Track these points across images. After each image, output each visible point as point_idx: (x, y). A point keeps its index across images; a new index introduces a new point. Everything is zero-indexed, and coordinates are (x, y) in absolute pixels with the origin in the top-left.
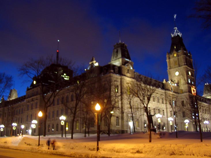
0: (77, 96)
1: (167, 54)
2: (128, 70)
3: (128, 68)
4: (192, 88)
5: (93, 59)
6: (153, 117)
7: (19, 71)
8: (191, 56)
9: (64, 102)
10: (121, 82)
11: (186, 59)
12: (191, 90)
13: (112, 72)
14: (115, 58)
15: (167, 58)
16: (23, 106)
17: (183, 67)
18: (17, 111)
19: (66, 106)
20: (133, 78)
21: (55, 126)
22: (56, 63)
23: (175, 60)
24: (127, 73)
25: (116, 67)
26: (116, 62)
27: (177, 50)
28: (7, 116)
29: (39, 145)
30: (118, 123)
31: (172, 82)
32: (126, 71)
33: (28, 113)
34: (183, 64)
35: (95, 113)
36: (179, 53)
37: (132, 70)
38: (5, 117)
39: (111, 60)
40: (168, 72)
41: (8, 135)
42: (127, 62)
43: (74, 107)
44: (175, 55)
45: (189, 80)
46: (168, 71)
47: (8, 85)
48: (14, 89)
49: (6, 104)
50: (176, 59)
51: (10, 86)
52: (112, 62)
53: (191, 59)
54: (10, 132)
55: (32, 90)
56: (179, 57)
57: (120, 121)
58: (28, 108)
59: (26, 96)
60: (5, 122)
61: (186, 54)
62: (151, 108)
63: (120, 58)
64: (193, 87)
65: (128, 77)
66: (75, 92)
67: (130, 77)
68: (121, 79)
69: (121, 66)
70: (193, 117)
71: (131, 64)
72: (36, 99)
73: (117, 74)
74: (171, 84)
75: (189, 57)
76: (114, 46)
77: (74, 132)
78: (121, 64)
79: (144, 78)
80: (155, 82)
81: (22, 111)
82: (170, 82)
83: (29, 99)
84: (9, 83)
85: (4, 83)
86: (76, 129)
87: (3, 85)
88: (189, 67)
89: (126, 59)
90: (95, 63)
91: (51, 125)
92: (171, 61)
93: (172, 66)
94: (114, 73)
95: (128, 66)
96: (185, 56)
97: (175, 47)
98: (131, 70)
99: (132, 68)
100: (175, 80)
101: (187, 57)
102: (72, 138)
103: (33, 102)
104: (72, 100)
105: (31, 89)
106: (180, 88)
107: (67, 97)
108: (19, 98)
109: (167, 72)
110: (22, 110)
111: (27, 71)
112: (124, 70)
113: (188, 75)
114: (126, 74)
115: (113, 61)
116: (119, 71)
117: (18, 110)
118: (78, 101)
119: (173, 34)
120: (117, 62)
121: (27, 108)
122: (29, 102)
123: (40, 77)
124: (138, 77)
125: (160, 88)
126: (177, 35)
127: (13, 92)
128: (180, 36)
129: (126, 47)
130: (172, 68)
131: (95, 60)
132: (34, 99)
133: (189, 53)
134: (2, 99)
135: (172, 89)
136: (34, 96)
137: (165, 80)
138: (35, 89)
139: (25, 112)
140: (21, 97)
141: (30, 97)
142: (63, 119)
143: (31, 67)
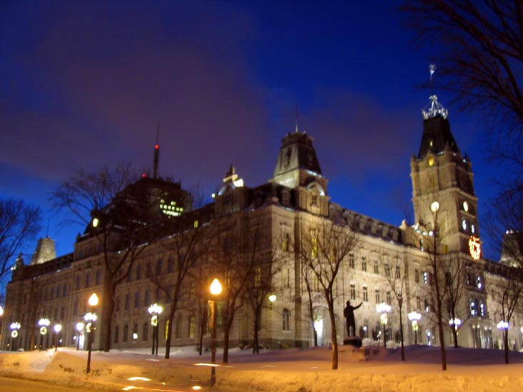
0: (182, 260)
1: (412, 159)
2: (315, 198)
3: (314, 193)
4: (470, 241)
5: (231, 171)
7: (51, 199)
8: (470, 164)
9: (155, 274)
10: (296, 225)
11: (457, 173)
12: (469, 247)
13: (275, 203)
14: (283, 169)
15: (413, 169)
16: (67, 278)
17: (449, 193)
18: (46, 291)
19: (157, 283)
20: (327, 217)
21: (140, 328)
22: (152, 176)
23: (431, 174)
24: (311, 205)
25: (285, 191)
26: (286, 179)
27: (436, 151)
28: (28, 302)
29: (88, 370)
31: (421, 228)
32: (309, 201)
33: (77, 297)
34: (450, 183)
35: (209, 301)
36: (441, 158)
37: (324, 199)
38: (25, 303)
39: (275, 174)
40: (414, 203)
41: (28, 349)
42: (312, 179)
43: (173, 286)
44: (431, 163)
45: (464, 222)
46: (413, 200)
47: (28, 229)
48: (47, 237)
49: (28, 272)
50: (434, 172)
51: (35, 231)
52: (276, 178)
53: (470, 171)
54: (31, 340)
55: (90, 240)
56: (440, 168)
57: (292, 318)
58: (78, 284)
59: (74, 256)
60: (23, 316)
61: (457, 161)
62: (368, 289)
63: (294, 169)
64: (474, 238)
65: (313, 214)
67: (319, 213)
68: (297, 219)
69: (297, 188)
70: (473, 312)
71: (322, 183)
72: (97, 262)
73: (287, 206)
74: (418, 232)
75: (466, 166)
76: (283, 140)
77: (171, 344)
78: (298, 184)
79: (352, 217)
80: (380, 226)
81: (64, 291)
82: (416, 227)
83: (81, 262)
84: (32, 223)
85: (20, 224)
86: (189, 336)
87: (17, 229)
88: (465, 191)
89: (310, 173)
90: (236, 180)
91: (131, 327)
92: (421, 177)
93: (423, 188)
94: (281, 203)
95: (314, 188)
96: (454, 164)
97: (431, 144)
98: (321, 197)
99: (322, 194)
100: (429, 223)
101: (460, 168)
102: (167, 356)
103: (90, 270)
104: (169, 271)
105: (85, 238)
106: (442, 242)
107: (160, 262)
109: (412, 203)
110: (65, 287)
111: (71, 198)
112: (304, 199)
113: (462, 211)
114: (309, 208)
115: (279, 175)
116: (292, 200)
117: (50, 291)
118: (183, 273)
119: (427, 111)
120: (288, 180)
121: (75, 285)
122: (79, 269)
123: (108, 211)
124: (338, 214)
125: (392, 242)
126: (437, 113)
128: (442, 117)
129: (310, 142)
130: (422, 192)
131: (236, 173)
132: (92, 263)
133: (465, 158)
134: (19, 261)
135: (421, 244)
136: (92, 255)
137: (406, 223)
138: (95, 238)
139: (71, 293)
140: (62, 257)
141: (83, 258)
142: (155, 312)
143: (81, 190)
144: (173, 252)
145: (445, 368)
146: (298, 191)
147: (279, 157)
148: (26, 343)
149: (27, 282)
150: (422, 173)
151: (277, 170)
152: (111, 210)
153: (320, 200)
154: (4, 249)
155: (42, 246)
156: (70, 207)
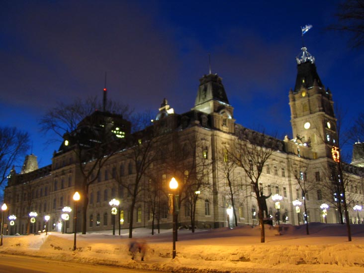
0: (139, 165)
1: (290, 92)
2: (225, 121)
3: (224, 117)
4: (333, 149)
5: (165, 102)
6: (266, 200)
8: (331, 95)
9: (117, 175)
10: (213, 141)
11: (322, 101)
12: (332, 153)
13: (197, 125)
14: (202, 101)
15: (291, 100)
16: (48, 183)
17: (318, 115)
18: (37, 192)
19: (120, 182)
20: (233, 134)
21: (102, 216)
22: (102, 110)
23: (303, 103)
24: (222, 126)
25: (204, 116)
26: (204, 108)
27: (307, 86)
28: (20, 200)
29: (75, 248)
30: (207, 209)
31: (299, 141)
32: (221, 123)
33: (55, 195)
34: (318, 109)
35: (169, 194)
36: (311, 91)
37: (232, 121)
38: (18, 201)
39: (196, 105)
40: (292, 124)
41: (22, 233)
42: (222, 107)
43: (133, 184)
44: (304, 95)
45: (328, 136)
46: (292, 121)
47: (21, 147)
48: (31, 154)
49: (18, 179)
50: (306, 101)
51: (25, 149)
52: (197, 107)
53: (331, 100)
55: (64, 155)
56: (310, 98)
57: (212, 206)
58: (56, 187)
59: (52, 167)
60: (17, 210)
61: (322, 93)
62: (263, 185)
63: (210, 100)
64: (335, 148)
65: (224, 132)
66: (135, 159)
67: (228, 131)
68: (213, 136)
69: (212, 113)
70: (336, 199)
71: (229, 110)
72: (69, 171)
73: (205, 127)
74: (296, 143)
75: (328, 97)
76: (201, 80)
77: (133, 227)
78: (213, 111)
79: (251, 134)
80: (270, 140)
81: (46, 192)
82: (295, 140)
83: (57, 171)
84: (24, 144)
85: (14, 145)
86: (137, 221)
87: (12, 148)
88: (328, 114)
89: (221, 103)
90: (169, 109)
91: (95, 215)
92: (297, 105)
93: (298, 112)
94: (201, 125)
95: (224, 114)
96: (321, 95)
97: (304, 81)
98: (229, 120)
99: (230, 117)
100: (304, 137)
101: (324, 98)
102: (131, 236)
103: (64, 176)
104: (130, 173)
105: (60, 154)
106: (313, 150)
107: (122, 167)
108: (41, 169)
109: (291, 123)
110: (46, 189)
111: (54, 123)
112: (217, 121)
113: (326, 128)
114: (221, 128)
115: (199, 105)
116: (209, 122)
117: (39, 191)
118: (140, 174)
119: (300, 58)
120: (206, 108)
121: (54, 187)
122: (56, 176)
123: (75, 135)
124: (241, 132)
125: (278, 151)
126: (307, 60)
127: (31, 160)
128: (311, 62)
129: (220, 82)
130: (298, 116)
131: (168, 105)
132: (65, 172)
133: (327, 91)
134: (12, 172)
135: (298, 152)
136: (65, 166)
137: (288, 138)
138: (67, 154)
139: (51, 193)
140: (43, 168)
141: (58, 169)
142: (115, 204)
143: (61, 117)
144: (132, 160)
145: (350, 239)
146: (213, 116)
147: (198, 92)
149: (18, 187)
150: (298, 102)
151: (197, 102)
152: (78, 134)
153: (229, 122)
154: (4, 163)
155: (29, 161)
156: (54, 130)
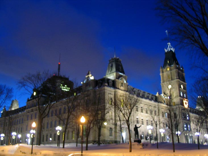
1: (160, 68)
2: (122, 84)
3: (122, 82)
4: (184, 100)
5: (89, 73)
8: (184, 70)
10: (115, 95)
11: (179, 74)
12: (183, 103)
13: (106, 86)
14: (110, 72)
15: (161, 72)
16: (23, 116)
17: (176, 81)
18: (15, 121)
19: (60, 118)
20: (127, 91)
21: (53, 135)
22: (57, 75)
23: (168, 74)
24: (121, 86)
25: (110, 81)
26: (111, 76)
27: (170, 65)
28: (8, 126)
30: (111, 133)
31: (165, 95)
32: (120, 85)
33: (27, 123)
34: (176, 77)
35: (80, 125)
36: (172, 68)
38: (6, 126)
39: (106, 74)
40: (162, 86)
42: (121, 76)
43: (66, 119)
44: (168, 69)
45: (181, 93)
46: (161, 84)
47: (8, 96)
48: (15, 99)
49: (7, 113)
50: (169, 73)
51: (11, 97)
52: (107, 76)
53: (184, 72)
54: (9, 141)
55: (33, 100)
56: (172, 71)
57: (113, 132)
59: (26, 107)
60: (6, 131)
62: (144, 120)
63: (114, 72)
65: (122, 90)
67: (124, 90)
68: (115, 92)
69: (115, 80)
71: (125, 78)
72: (35, 109)
73: (111, 87)
74: (163, 97)
75: (182, 71)
76: (110, 61)
78: (115, 78)
79: (137, 91)
80: (148, 95)
81: (22, 121)
82: (162, 95)
83: (29, 109)
84: (9, 94)
85: (5, 94)
86: (72, 139)
87: (4, 96)
88: (182, 80)
89: (120, 74)
90: (91, 77)
91: (49, 135)
92: (164, 75)
93: (165, 79)
94: (109, 86)
95: (122, 80)
96: (177, 70)
97: (168, 62)
98: (124, 83)
99: (125, 82)
100: (168, 93)
101: (180, 72)
102: (64, 147)
103: (32, 112)
104: (64, 113)
105: (31, 100)
106: (173, 101)
107: (60, 109)
108: (20, 108)
110: (22, 119)
111: (25, 84)
112: (118, 84)
113: (180, 89)
114: (120, 88)
115: (108, 74)
116: (113, 84)
118: (70, 114)
119: (166, 49)
120: (112, 76)
121: (27, 119)
122: (28, 112)
124: (131, 90)
125: (153, 101)
126: (171, 50)
127: (15, 103)
128: (173, 52)
129: (120, 62)
130: (165, 81)
131: (91, 74)
132: (33, 110)
133: (182, 67)
134: (4, 109)
135: (164, 102)
136: (33, 107)
137: (158, 94)
139: (25, 122)
141: (30, 108)
142: (59, 129)
143: (29, 81)
144: (66, 105)
145: (174, 151)
147: (108, 67)
148: (7, 142)
149: (7, 118)
150: (165, 74)
151: (107, 73)
152: (41, 89)
153: (124, 85)
156: (25, 88)
